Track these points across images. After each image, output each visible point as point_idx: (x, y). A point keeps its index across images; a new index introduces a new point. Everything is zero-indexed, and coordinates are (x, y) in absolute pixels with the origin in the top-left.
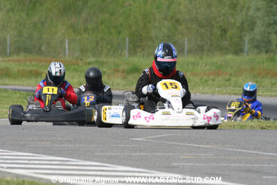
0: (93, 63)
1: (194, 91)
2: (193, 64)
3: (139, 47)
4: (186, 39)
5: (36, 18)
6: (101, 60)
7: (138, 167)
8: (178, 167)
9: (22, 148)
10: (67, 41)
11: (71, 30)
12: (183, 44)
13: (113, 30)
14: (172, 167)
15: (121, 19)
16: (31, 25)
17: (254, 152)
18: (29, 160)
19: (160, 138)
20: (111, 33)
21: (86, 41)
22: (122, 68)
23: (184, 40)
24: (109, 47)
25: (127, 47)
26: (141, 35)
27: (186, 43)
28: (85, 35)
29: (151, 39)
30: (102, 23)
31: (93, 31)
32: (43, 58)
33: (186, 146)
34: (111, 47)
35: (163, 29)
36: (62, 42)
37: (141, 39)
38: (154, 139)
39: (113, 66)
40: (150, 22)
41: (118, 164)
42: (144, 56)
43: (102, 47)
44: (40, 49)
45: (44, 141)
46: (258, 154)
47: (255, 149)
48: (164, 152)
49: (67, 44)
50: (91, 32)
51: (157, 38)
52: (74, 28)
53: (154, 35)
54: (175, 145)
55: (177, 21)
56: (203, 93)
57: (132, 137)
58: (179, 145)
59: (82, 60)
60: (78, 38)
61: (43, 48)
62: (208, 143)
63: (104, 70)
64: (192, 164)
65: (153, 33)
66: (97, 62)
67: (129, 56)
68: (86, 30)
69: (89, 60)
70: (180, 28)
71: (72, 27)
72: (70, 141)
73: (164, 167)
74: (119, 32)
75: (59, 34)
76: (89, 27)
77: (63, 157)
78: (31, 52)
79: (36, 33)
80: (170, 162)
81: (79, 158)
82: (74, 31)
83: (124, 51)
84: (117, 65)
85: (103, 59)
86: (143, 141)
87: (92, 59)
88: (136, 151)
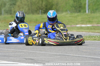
17: (6, 49)
46: (8, 50)
47: (7, 48)
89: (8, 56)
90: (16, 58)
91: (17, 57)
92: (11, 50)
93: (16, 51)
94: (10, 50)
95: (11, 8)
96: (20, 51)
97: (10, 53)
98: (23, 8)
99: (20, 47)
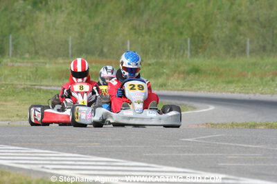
0: (153, 64)
1: (254, 91)
3: (201, 48)
4: (248, 39)
5: (97, 20)
6: (161, 61)
9: (70, 149)
10: (128, 42)
11: (133, 32)
12: (246, 45)
13: (174, 32)
15: (183, 20)
16: (93, 27)
18: (76, 161)
20: (172, 34)
21: (148, 43)
22: (182, 68)
23: (246, 41)
24: (170, 48)
25: (189, 48)
26: (202, 36)
27: (248, 43)
28: (147, 37)
29: (213, 40)
30: (164, 24)
31: (155, 32)
32: (104, 60)
33: (236, 146)
34: (173, 48)
35: (224, 30)
36: (124, 44)
37: (202, 40)
38: (204, 139)
39: (173, 67)
40: (211, 23)
42: (204, 56)
43: (163, 48)
44: (102, 51)
45: (93, 142)
49: (128, 46)
50: (153, 33)
51: (218, 39)
52: (135, 30)
53: (216, 36)
54: (224, 145)
55: (239, 22)
57: (183, 138)
58: (228, 146)
60: (140, 39)
61: (105, 50)
62: (258, 143)
63: (165, 71)
64: (239, 164)
65: (216, 34)
66: (157, 63)
67: (190, 57)
68: (148, 31)
69: (149, 62)
70: (241, 28)
71: (134, 28)
72: (119, 142)
74: (181, 33)
75: (121, 35)
76: (152, 28)
78: (93, 54)
79: (97, 35)
82: (135, 33)
83: (186, 52)
84: (177, 66)
85: (164, 60)
86: (193, 142)
87: (153, 61)
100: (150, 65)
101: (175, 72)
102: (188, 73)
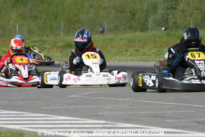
0: (37, 41)
2: (112, 40)
6: (43, 39)
7: (73, 117)
8: (103, 116)
10: (17, 25)
11: (20, 18)
13: (52, 17)
14: (99, 116)
17: (158, 102)
19: (89, 95)
22: (59, 44)
28: (31, 21)
36: (15, 27)
38: (84, 95)
39: (52, 43)
41: (59, 115)
46: (161, 104)
47: (159, 100)
48: (92, 105)
52: (23, 17)
56: (119, 61)
57: (69, 95)
58: (103, 100)
59: (29, 39)
62: (124, 97)
63: (46, 46)
66: (40, 41)
69: (34, 40)
71: (21, 15)
73: (93, 116)
74: (56, 18)
76: (33, 14)
77: (18, 111)
80: (97, 112)
81: (30, 111)
82: (23, 19)
84: (55, 43)
85: (45, 38)
86: (77, 98)
87: (36, 39)
88: (72, 105)
89: (162, 117)
90: (179, 122)
91: (180, 119)
92: (168, 105)
93: (179, 106)
94: (165, 104)
95: (168, 15)
96: (186, 106)
97: (166, 111)
98: (191, 15)
99: (186, 98)
100: (35, 42)
101: (54, 47)
102: (64, 47)
